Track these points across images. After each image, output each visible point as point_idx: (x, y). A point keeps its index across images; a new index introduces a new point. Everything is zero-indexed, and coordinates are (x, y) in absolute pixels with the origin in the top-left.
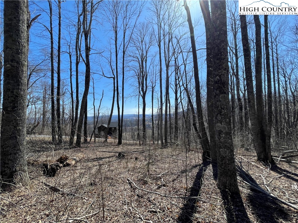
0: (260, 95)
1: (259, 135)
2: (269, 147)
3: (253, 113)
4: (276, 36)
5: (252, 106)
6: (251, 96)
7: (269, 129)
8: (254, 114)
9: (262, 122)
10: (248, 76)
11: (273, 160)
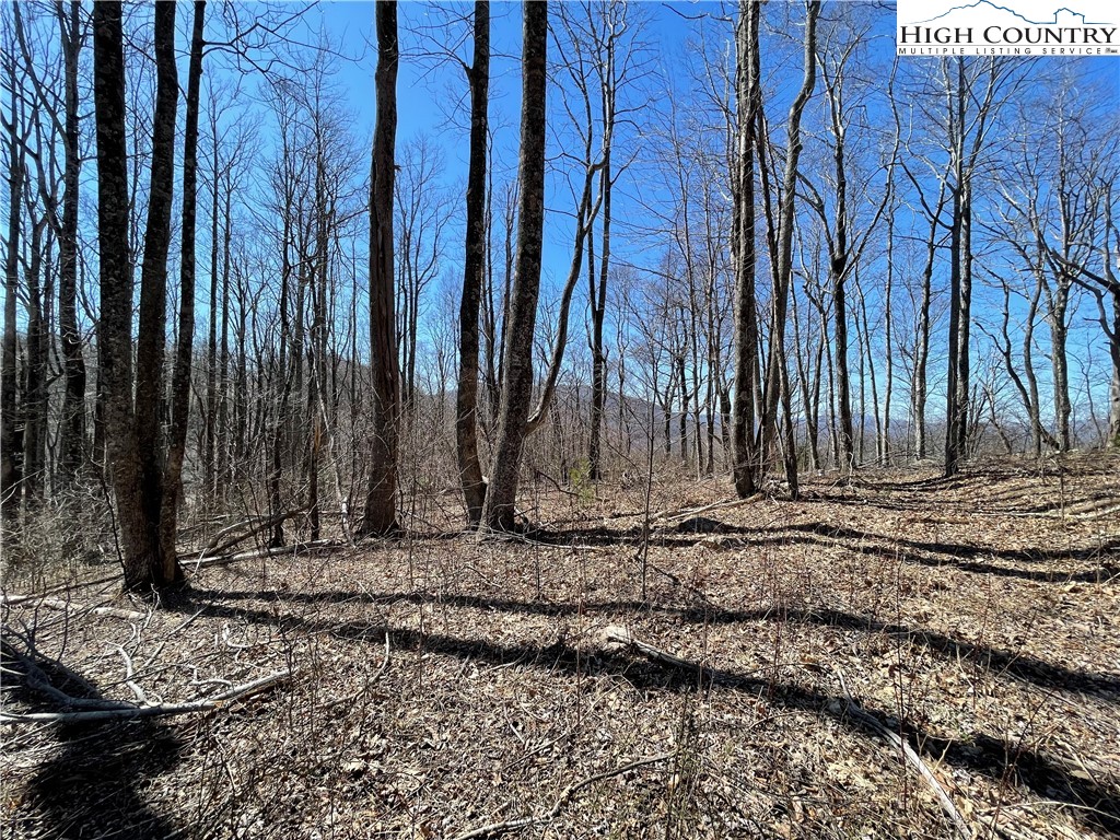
0: (154, 343)
1: (138, 494)
2: (168, 529)
3: (120, 409)
4: (231, 158)
5: (116, 379)
6: (118, 341)
7: (174, 465)
8: (121, 414)
9: (152, 443)
10: (112, 257)
11: (181, 572)
